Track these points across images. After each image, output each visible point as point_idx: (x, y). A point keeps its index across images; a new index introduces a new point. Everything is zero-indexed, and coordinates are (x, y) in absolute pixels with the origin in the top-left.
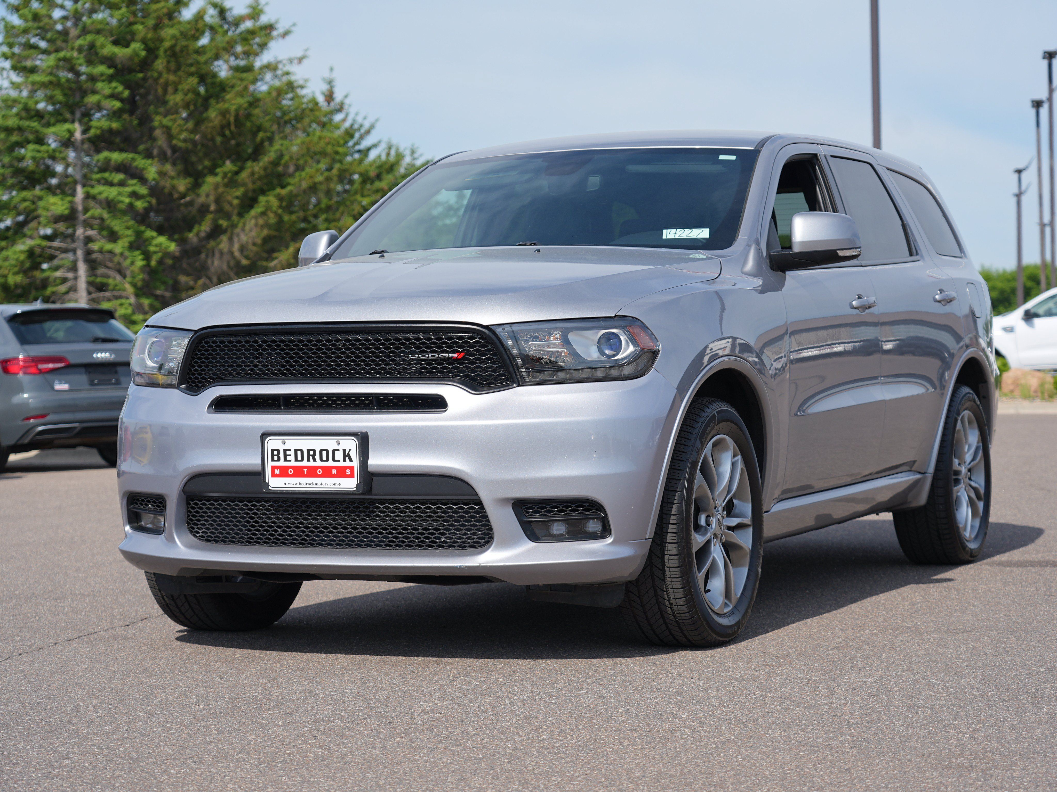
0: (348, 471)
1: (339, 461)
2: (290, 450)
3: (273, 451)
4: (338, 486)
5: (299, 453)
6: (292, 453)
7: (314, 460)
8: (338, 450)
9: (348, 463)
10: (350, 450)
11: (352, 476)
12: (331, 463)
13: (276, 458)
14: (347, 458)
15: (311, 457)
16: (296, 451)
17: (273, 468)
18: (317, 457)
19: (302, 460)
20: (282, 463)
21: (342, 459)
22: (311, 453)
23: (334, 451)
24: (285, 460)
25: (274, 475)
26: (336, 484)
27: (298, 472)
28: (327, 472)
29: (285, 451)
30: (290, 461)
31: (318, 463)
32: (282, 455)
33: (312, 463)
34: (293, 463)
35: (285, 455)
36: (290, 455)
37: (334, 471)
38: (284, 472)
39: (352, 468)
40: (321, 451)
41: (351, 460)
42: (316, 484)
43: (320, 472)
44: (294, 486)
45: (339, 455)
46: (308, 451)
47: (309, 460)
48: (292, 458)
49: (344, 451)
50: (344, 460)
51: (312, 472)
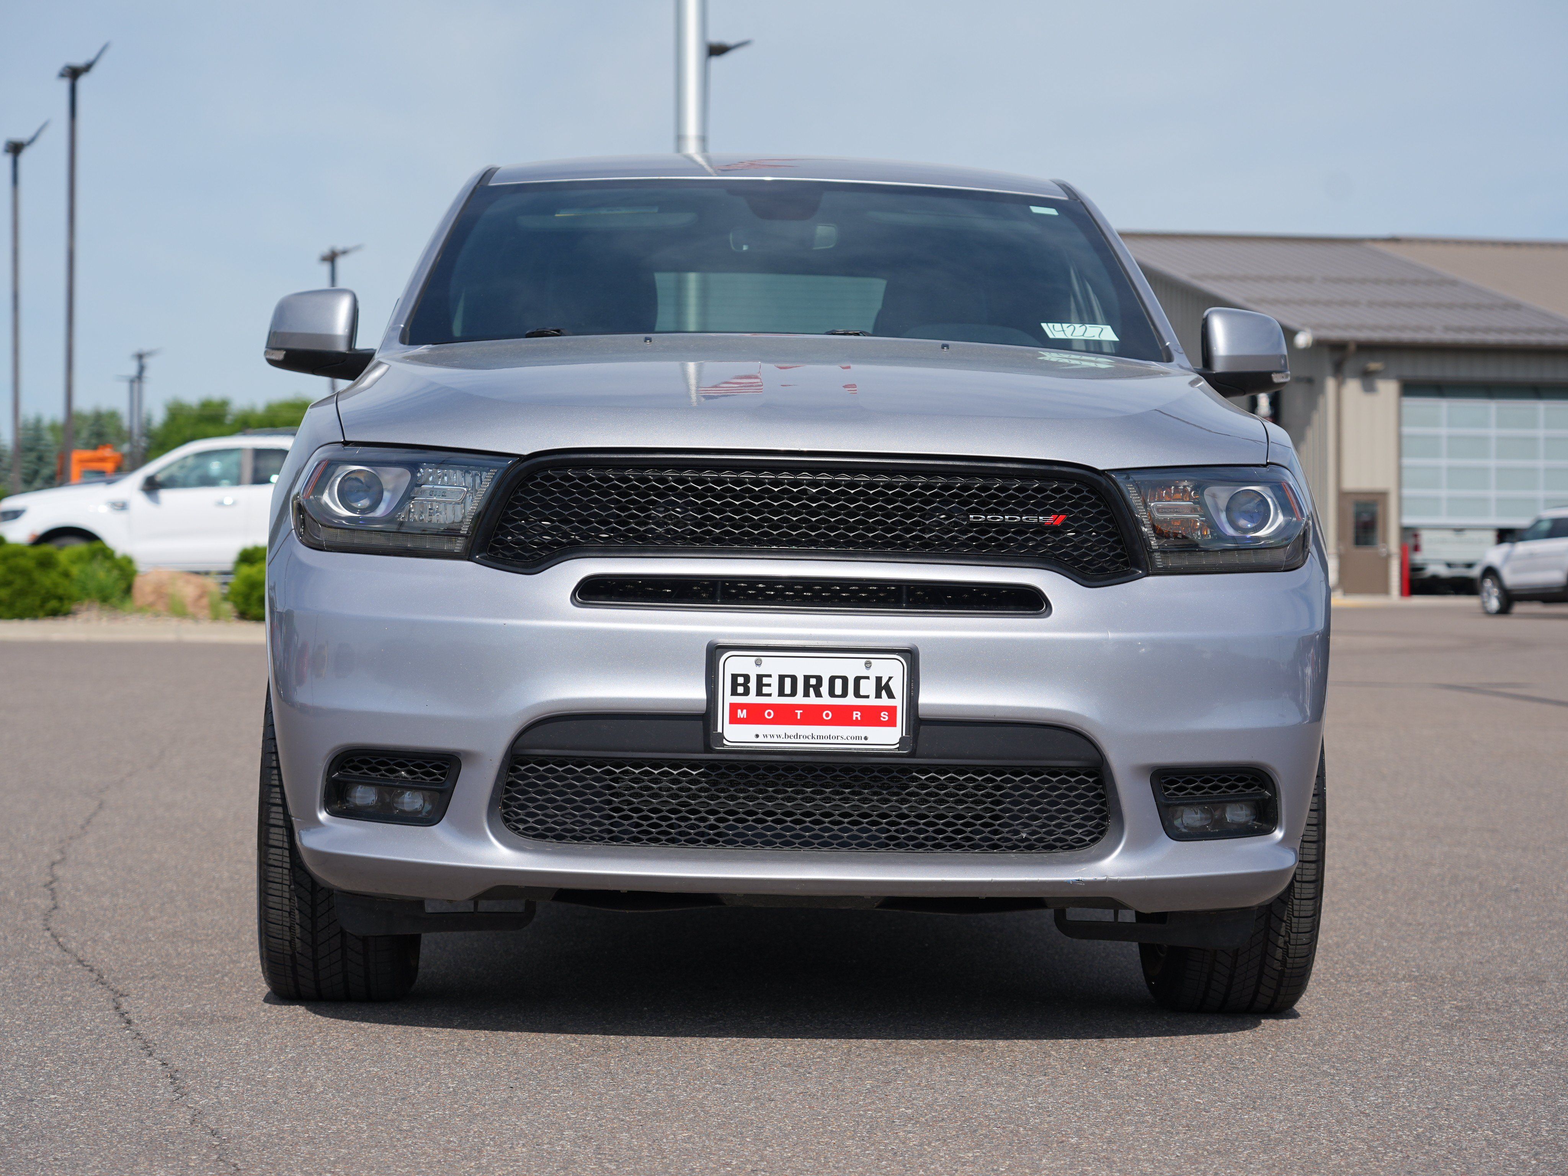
0: (885, 717)
1: (867, 697)
2: (770, 676)
3: (734, 677)
4: (863, 741)
5: (788, 681)
6: (774, 682)
7: (818, 694)
8: (868, 678)
9: (885, 701)
10: (890, 678)
11: (892, 723)
12: (851, 700)
13: (740, 690)
14: (884, 693)
15: (811, 690)
16: (782, 678)
17: (734, 707)
18: (825, 689)
19: (794, 693)
20: (752, 698)
21: (872, 693)
22: (813, 681)
23: (857, 680)
24: (759, 693)
25: (734, 720)
26: (859, 738)
27: (784, 715)
28: (842, 716)
29: (760, 678)
30: (770, 695)
31: (826, 700)
32: (753, 685)
33: (812, 700)
34: (776, 700)
35: (760, 685)
36: (769, 685)
37: (857, 715)
38: (756, 715)
39: (892, 710)
40: (832, 680)
41: (891, 696)
42: (819, 737)
43: (827, 715)
44: (776, 740)
45: (869, 688)
46: (807, 678)
47: (806, 694)
48: (774, 689)
49: (879, 679)
50: (878, 696)
51: (812, 716)
